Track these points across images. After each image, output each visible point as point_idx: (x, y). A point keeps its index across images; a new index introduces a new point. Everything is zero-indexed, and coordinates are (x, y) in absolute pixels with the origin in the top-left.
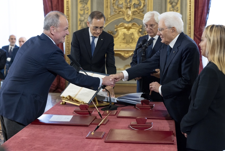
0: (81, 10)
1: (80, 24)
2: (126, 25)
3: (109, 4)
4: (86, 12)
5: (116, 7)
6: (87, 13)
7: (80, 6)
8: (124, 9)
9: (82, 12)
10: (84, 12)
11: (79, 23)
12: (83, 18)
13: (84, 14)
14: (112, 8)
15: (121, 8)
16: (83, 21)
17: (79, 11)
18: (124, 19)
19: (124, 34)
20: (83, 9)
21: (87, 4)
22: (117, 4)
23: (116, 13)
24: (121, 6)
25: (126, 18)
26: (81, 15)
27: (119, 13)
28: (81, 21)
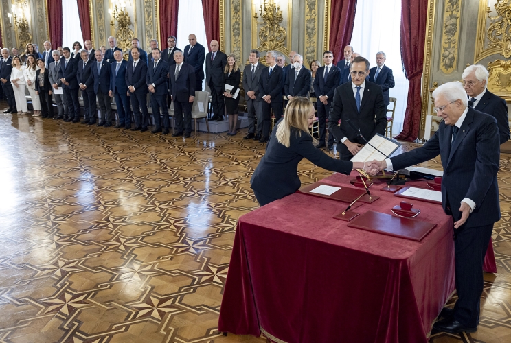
0: (446, 43)
1: (443, 60)
2: (503, 63)
3: (483, 35)
4: (452, 45)
5: (492, 39)
6: (453, 47)
7: (445, 37)
8: (503, 42)
9: (447, 46)
10: (450, 46)
11: (442, 58)
12: (447, 53)
13: (449, 48)
14: (487, 39)
15: (499, 40)
16: (448, 56)
17: (444, 45)
18: (501, 54)
19: (500, 75)
20: (448, 42)
21: (454, 35)
22: (494, 34)
23: (492, 47)
24: (499, 37)
25: (504, 53)
26: (445, 49)
27: (495, 47)
28: (445, 56)
